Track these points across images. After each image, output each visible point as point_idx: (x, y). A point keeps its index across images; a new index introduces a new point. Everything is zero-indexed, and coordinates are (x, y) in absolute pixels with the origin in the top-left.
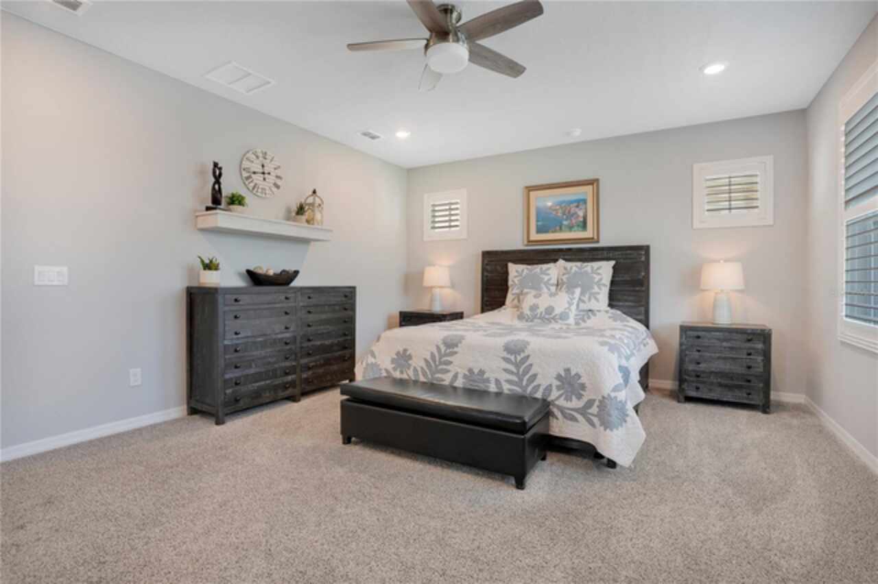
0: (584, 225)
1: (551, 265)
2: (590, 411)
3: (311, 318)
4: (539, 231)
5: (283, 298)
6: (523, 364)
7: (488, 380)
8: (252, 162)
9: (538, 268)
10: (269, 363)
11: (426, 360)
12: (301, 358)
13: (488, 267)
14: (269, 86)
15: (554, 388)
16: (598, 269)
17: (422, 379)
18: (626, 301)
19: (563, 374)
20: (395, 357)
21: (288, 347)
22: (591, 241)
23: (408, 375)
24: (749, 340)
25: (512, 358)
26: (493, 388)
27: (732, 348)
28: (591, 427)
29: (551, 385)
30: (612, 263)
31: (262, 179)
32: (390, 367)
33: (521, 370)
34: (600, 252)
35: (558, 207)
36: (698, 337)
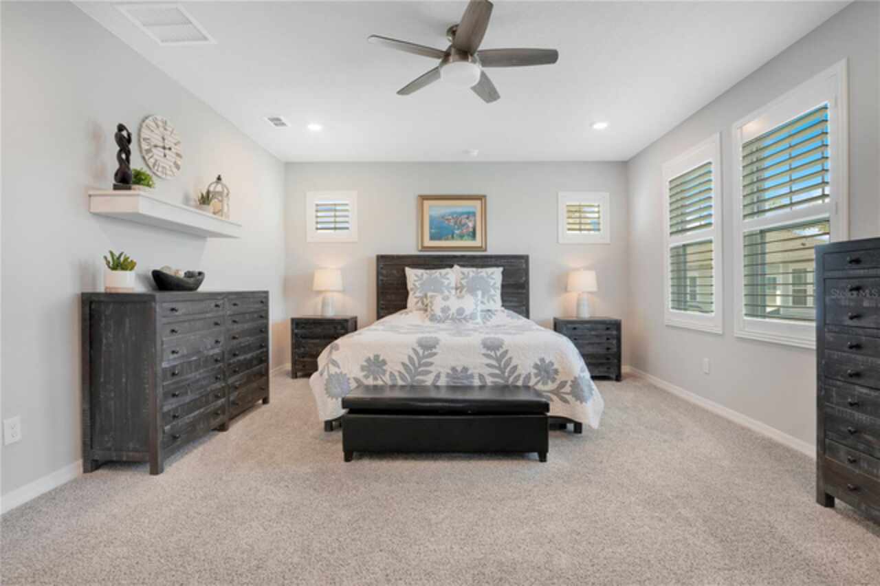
0: (473, 235)
1: (448, 270)
2: (563, 390)
3: (237, 328)
4: (432, 238)
5: (213, 305)
6: (503, 358)
7: (472, 376)
8: (152, 131)
9: (437, 273)
10: (202, 387)
11: (403, 364)
12: (230, 376)
13: (384, 272)
14: (206, 43)
15: (533, 376)
16: (492, 273)
17: (400, 383)
18: (511, 302)
19: (539, 363)
20: (365, 364)
21: (218, 366)
22: (479, 249)
23: (383, 381)
24: (608, 329)
25: (493, 354)
26: (477, 382)
27: (597, 336)
28: (564, 404)
29: (529, 374)
30: (501, 269)
31: (162, 155)
32: (360, 375)
33: (502, 363)
34: (489, 260)
35: (450, 217)
36: (575, 329)
